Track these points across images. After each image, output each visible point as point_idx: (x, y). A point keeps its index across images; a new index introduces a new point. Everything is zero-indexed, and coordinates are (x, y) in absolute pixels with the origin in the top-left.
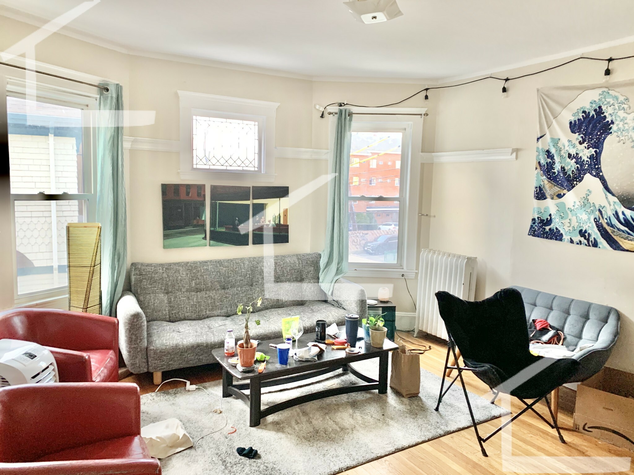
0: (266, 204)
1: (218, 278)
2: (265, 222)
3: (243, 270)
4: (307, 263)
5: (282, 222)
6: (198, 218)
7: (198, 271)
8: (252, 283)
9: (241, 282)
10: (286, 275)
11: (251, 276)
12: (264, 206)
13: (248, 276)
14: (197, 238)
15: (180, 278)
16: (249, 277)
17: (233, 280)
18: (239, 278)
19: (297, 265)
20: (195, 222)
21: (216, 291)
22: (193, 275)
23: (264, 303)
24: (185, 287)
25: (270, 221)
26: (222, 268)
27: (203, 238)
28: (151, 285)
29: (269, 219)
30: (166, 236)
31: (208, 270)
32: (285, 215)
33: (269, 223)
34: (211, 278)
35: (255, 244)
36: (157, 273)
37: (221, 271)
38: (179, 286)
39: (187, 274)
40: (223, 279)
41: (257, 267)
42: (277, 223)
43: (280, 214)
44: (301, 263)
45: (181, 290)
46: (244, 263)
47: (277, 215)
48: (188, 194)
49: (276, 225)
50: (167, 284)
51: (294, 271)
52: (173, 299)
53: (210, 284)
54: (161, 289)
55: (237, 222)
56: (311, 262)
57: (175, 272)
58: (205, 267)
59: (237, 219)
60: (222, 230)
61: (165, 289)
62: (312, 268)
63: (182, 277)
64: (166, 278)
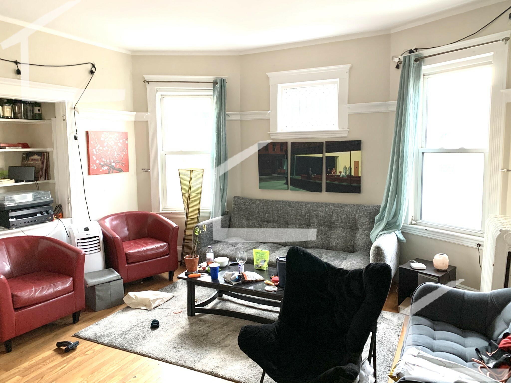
0: (337, 157)
1: (283, 215)
2: (336, 173)
3: (303, 212)
4: (364, 214)
5: (353, 174)
6: (281, 168)
7: (271, 207)
8: (310, 224)
9: (300, 221)
10: (340, 222)
11: (309, 218)
12: (335, 158)
13: (306, 217)
14: (280, 183)
15: (258, 210)
16: (308, 218)
17: (294, 219)
18: (298, 217)
19: (354, 215)
20: (279, 171)
21: (280, 224)
22: (267, 210)
23: (315, 242)
24: (260, 217)
25: (340, 172)
26: (289, 207)
27: (285, 184)
28: (239, 212)
29: (340, 170)
30: (261, 180)
31: (278, 207)
32: (356, 168)
33: (340, 174)
34: (278, 214)
35: (327, 192)
36: (244, 205)
37: (287, 209)
38: (256, 216)
39: (263, 208)
40: (287, 216)
41: (315, 211)
42: (347, 174)
43: (350, 166)
44: (358, 213)
45: (257, 219)
46: (306, 206)
47: (348, 166)
48: (274, 150)
49: (347, 176)
50: (249, 213)
51: (348, 220)
52: (250, 225)
53: (276, 218)
54: (245, 216)
55: (310, 172)
56: (368, 213)
57: (256, 206)
58: (277, 205)
59: (311, 169)
60: (299, 178)
61: (247, 217)
62: (368, 220)
63: (259, 210)
64: (249, 209)
